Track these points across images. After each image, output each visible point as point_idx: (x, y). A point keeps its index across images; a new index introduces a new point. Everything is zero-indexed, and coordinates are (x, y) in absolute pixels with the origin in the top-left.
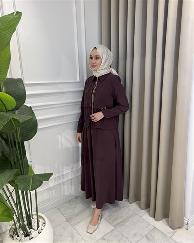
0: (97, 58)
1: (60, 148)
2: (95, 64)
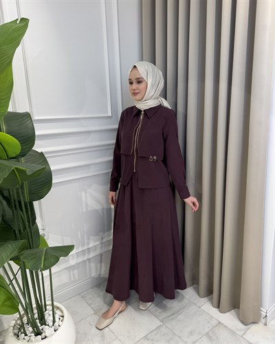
1: (84, 210)
2: (137, 91)
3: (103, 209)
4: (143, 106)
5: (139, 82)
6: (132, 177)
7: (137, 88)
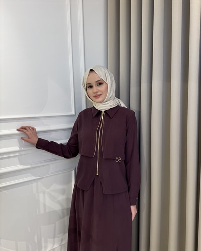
0: (100, 83)
3: (63, 210)
4: (103, 107)
5: (100, 84)
6: (94, 181)
7: (99, 91)
